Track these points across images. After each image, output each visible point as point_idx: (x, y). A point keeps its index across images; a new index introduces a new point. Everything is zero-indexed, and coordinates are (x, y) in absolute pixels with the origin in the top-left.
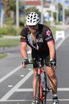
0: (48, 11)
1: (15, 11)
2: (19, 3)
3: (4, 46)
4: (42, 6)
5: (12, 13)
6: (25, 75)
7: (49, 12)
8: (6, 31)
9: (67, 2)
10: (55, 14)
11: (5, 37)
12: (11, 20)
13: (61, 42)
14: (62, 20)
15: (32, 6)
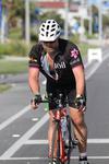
0: (75, 18)
1: (24, 18)
2: (31, 4)
3: (6, 73)
4: (67, 9)
5: (19, 20)
6: (40, 118)
7: (78, 19)
8: (9, 48)
9: (105, 3)
10: (86, 22)
11: (8, 59)
12: (17, 31)
13: (97, 66)
14: (97, 32)
15: (50, 10)
